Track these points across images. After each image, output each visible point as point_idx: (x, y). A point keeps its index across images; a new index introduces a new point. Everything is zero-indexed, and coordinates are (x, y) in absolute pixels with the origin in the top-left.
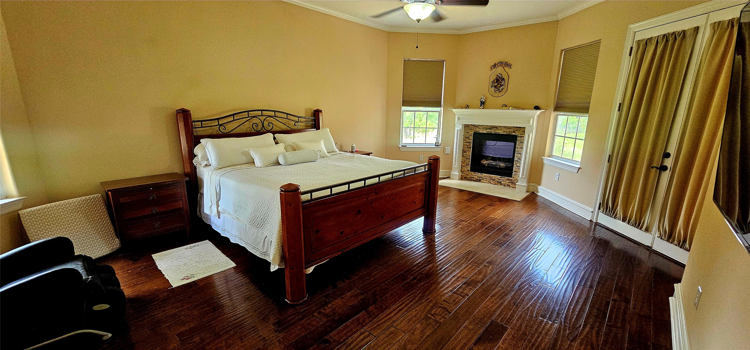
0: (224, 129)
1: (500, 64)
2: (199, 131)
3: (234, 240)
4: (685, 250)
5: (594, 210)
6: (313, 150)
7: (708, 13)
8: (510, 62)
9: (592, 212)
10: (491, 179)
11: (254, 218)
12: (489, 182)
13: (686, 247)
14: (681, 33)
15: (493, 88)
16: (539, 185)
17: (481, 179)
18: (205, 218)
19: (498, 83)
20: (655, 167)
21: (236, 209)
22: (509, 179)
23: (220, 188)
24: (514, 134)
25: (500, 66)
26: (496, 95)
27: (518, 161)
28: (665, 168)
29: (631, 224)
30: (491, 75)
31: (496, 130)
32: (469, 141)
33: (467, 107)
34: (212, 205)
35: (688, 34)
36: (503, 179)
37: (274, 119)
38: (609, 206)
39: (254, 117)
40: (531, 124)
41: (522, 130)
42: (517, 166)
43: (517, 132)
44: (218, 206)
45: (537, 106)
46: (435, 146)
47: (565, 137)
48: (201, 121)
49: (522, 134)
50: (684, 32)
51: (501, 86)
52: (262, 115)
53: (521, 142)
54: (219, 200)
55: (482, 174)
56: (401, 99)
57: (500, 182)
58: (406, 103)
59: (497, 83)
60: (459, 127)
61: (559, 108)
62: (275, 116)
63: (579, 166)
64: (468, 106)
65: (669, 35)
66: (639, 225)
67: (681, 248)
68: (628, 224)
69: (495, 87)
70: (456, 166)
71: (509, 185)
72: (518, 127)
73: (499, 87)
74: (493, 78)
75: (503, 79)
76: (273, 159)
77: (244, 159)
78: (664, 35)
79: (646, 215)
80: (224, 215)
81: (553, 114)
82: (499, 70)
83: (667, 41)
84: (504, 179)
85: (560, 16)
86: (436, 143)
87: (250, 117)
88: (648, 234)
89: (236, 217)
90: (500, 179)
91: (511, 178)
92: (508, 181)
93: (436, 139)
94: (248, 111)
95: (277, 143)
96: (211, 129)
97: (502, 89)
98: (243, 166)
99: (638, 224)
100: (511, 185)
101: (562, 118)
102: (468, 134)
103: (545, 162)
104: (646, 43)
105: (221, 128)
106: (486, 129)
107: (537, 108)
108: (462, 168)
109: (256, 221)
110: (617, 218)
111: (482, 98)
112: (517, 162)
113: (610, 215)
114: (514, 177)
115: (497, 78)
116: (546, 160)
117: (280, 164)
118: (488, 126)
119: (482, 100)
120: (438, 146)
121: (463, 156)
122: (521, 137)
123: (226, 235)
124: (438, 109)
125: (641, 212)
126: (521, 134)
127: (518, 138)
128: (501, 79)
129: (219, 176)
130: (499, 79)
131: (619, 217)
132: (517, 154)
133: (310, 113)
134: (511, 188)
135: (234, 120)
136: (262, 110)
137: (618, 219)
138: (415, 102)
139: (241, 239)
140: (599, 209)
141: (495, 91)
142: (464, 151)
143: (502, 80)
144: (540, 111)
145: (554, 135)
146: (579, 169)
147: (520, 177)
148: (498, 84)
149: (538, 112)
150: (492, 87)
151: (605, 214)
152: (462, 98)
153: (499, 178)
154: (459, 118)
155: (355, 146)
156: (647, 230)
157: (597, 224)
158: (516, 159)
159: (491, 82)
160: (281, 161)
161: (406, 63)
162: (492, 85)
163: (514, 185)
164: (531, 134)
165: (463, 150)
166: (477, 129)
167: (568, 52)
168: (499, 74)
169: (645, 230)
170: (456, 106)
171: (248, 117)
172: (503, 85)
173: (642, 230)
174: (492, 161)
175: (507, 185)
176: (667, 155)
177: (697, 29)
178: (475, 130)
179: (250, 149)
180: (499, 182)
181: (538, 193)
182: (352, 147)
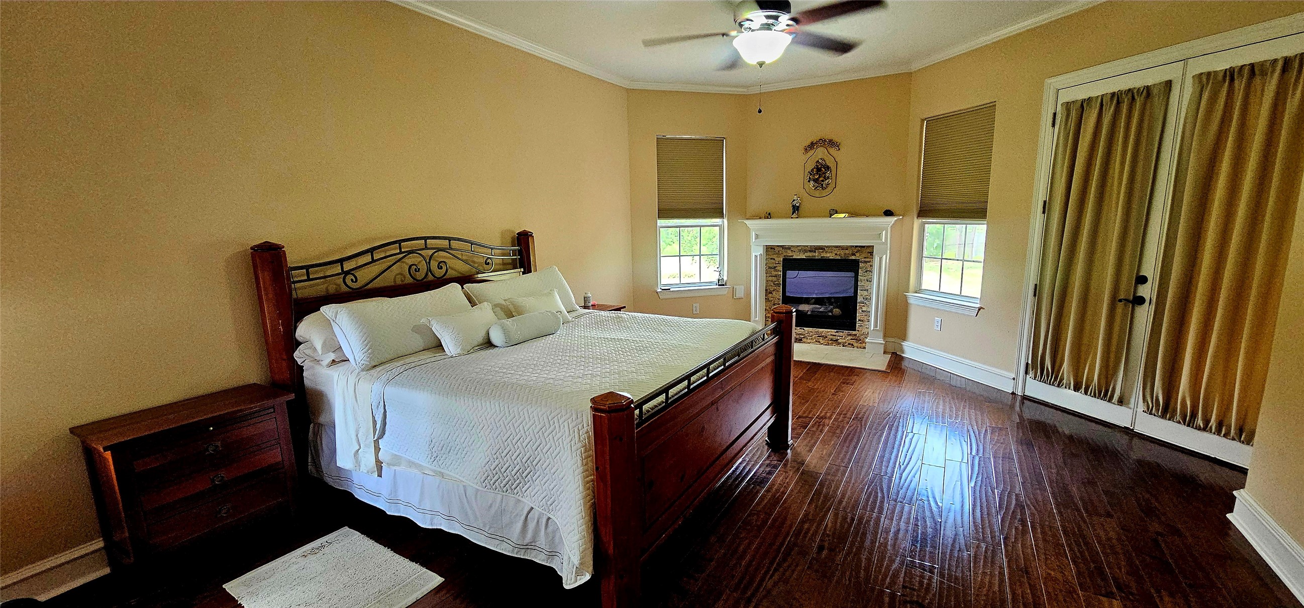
0: (354, 280)
1: (821, 143)
2: (303, 290)
3: (428, 522)
4: (1195, 429)
5: (1018, 373)
6: (550, 312)
7: (1184, 60)
8: (835, 139)
9: (1014, 379)
10: (819, 337)
11: (494, 472)
12: (816, 341)
13: (1198, 424)
14: (1143, 91)
15: (812, 183)
16: (904, 340)
17: (803, 336)
18: (335, 478)
19: (820, 174)
20: (1123, 299)
21: (435, 455)
22: (850, 334)
23: (385, 411)
24: (853, 258)
25: (821, 146)
26: (817, 193)
27: (863, 303)
28: (1140, 301)
29: (1091, 394)
30: (807, 161)
31: (822, 252)
32: (776, 273)
33: (769, 216)
34: (359, 449)
35: (1155, 91)
36: (841, 334)
37: (450, 253)
38: (1047, 368)
39: (410, 252)
40: (883, 240)
41: (869, 250)
42: (862, 311)
43: (858, 255)
44: (377, 449)
45: (889, 211)
46: (717, 286)
47: (942, 259)
48: (307, 268)
49: (867, 258)
50: (1148, 89)
51: (826, 180)
52: (426, 248)
53: (867, 271)
54: (382, 435)
55: (804, 329)
56: (656, 206)
57: (837, 340)
58: (664, 213)
59: (817, 174)
60: (757, 251)
61: (926, 211)
62: (451, 249)
63: (978, 306)
64: (769, 214)
65: (1121, 94)
66: (1106, 395)
67: (1188, 425)
68: (1086, 393)
69: (816, 181)
70: (757, 319)
71: (852, 345)
72: (860, 246)
73: (823, 181)
74: (811, 166)
75: (828, 168)
76: (480, 337)
77: (418, 342)
78: (1113, 94)
79: (1117, 377)
80: (395, 468)
81: (917, 222)
82: (820, 153)
83: (1118, 103)
84: (843, 335)
85: (915, 66)
86: (719, 280)
87: (404, 252)
88: (1123, 408)
89: (432, 470)
90: (836, 336)
91: (854, 332)
92: (850, 338)
93: (719, 273)
94: (399, 242)
95: (473, 303)
96: (323, 283)
97: (828, 184)
98: (422, 357)
99: (1104, 393)
100: (855, 344)
101: (933, 228)
102: (773, 261)
103: (911, 301)
104: (1082, 106)
105: (349, 278)
106: (805, 251)
107: (888, 213)
108: (768, 321)
109: (502, 478)
110: (1062, 385)
111: (794, 200)
112: (863, 305)
113: (1050, 382)
114: (858, 330)
115: (816, 165)
116: (913, 298)
117: (494, 346)
118: (807, 246)
119: (794, 203)
120: (723, 285)
121: (767, 300)
122: (866, 262)
123: (399, 512)
124: (717, 221)
125: (1108, 374)
126: (865, 258)
127: (861, 265)
128: (824, 168)
129: (382, 384)
130: (821, 167)
131: (1066, 383)
132: (862, 290)
133: (509, 240)
134: (855, 348)
135: (373, 261)
136: (425, 239)
137: (1066, 388)
138: (680, 210)
139: (450, 518)
140: (1026, 373)
141: (816, 188)
142: (768, 292)
143: (826, 170)
144: (896, 219)
145: (921, 257)
146: (979, 309)
147: (872, 329)
148: (819, 177)
149: (892, 220)
150: (809, 181)
151: (1040, 381)
152: (756, 201)
153: (834, 334)
154: (757, 236)
155: (591, 295)
156: (1121, 402)
157: (1025, 398)
158: (859, 299)
159: (806, 173)
160: (497, 337)
161: (661, 141)
162: (810, 178)
163: (860, 343)
164: (884, 256)
165: (766, 290)
166: (790, 253)
167: (933, 123)
168: (821, 159)
169: (1118, 402)
170: (748, 215)
171: (401, 253)
172: (828, 178)
173: (1113, 403)
174: (818, 306)
175: (849, 344)
176: (1142, 280)
177: (1169, 84)
178: (785, 255)
179: (431, 319)
180: (835, 341)
181: (903, 353)
182: (586, 299)
